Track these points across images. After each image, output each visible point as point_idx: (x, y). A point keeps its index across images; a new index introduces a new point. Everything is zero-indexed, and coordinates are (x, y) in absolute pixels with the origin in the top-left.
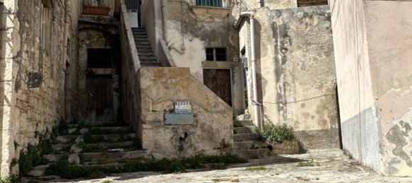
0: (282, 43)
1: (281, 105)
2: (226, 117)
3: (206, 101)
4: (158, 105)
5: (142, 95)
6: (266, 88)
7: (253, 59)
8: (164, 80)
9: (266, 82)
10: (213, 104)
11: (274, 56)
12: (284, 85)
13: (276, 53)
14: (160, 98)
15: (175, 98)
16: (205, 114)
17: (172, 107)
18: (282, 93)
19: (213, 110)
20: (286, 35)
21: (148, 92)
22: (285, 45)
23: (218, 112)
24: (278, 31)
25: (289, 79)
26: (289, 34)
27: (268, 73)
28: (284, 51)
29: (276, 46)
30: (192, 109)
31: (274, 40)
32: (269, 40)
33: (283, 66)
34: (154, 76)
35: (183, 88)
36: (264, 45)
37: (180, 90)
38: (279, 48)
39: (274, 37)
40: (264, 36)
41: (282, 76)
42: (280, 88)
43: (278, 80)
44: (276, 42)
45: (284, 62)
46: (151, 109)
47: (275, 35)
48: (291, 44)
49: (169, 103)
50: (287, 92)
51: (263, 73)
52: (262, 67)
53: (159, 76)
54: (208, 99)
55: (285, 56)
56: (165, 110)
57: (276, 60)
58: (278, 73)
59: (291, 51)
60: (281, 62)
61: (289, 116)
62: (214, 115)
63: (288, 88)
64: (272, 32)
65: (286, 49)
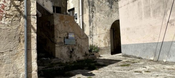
0: (92, 9)
1: (91, 36)
2: (86, 41)
3: (80, 33)
4: (62, 34)
5: (55, 29)
6: (86, 28)
7: (81, 14)
8: (63, 21)
9: (86, 25)
10: (82, 35)
11: (89, 14)
12: (92, 27)
13: (90, 13)
14: (62, 31)
15: (68, 31)
16: (79, 40)
17: (67, 36)
18: (92, 31)
19: (82, 38)
20: (93, 6)
21: (57, 27)
22: (93, 10)
23: (84, 39)
24: (90, 3)
25: (94, 25)
26: (94, 5)
27: (86, 21)
28: (92, 12)
29: (90, 10)
30: (75, 37)
31: (89, 7)
32: (87, 7)
33: (92, 19)
34: (60, 19)
35: (71, 26)
36: (85, 9)
37: (70, 27)
38: (91, 11)
39: (89, 6)
40: (85, 4)
41: (92, 23)
42: (91, 29)
43: (90, 25)
44: (90, 8)
45: (92, 17)
46: (59, 36)
47: (89, 5)
48: (95, 10)
49: (66, 33)
50: (93, 31)
51: (84, 21)
52: (84, 18)
53: (62, 19)
54: (80, 32)
55: (93, 15)
56: (64, 37)
57: (90, 16)
58: (90, 21)
59: (95, 13)
60: (91, 17)
61: (94, 41)
62: (83, 40)
63: (94, 29)
64: (88, 4)
65: (93, 12)
